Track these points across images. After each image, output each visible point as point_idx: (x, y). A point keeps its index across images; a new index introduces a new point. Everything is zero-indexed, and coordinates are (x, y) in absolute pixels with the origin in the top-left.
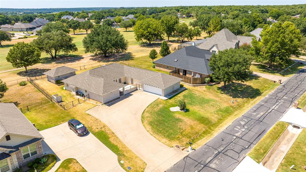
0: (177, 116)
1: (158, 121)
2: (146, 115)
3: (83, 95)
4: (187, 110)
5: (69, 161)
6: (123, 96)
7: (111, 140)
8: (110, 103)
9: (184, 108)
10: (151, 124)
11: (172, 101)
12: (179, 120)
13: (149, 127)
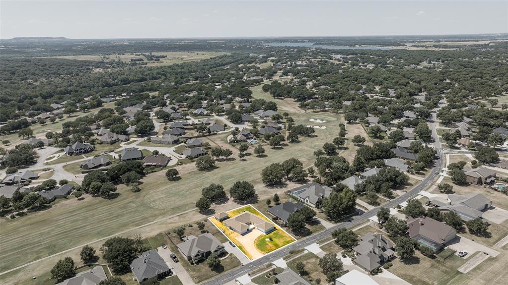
0: (267, 243)
1: (260, 244)
2: (256, 241)
3: (232, 230)
4: (272, 241)
5: (231, 254)
6: (249, 231)
7: (243, 249)
8: (243, 234)
9: (271, 240)
10: (257, 245)
11: (267, 236)
12: (267, 244)
13: (256, 246)
